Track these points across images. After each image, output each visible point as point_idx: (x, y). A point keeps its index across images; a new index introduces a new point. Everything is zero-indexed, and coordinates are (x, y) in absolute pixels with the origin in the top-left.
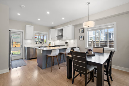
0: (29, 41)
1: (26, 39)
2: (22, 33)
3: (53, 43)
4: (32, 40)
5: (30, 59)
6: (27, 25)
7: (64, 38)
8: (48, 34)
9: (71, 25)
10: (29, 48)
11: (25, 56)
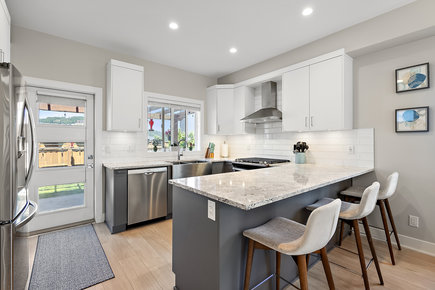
0: (122, 140)
1: (109, 128)
2: (90, 101)
3: (225, 147)
4: (135, 132)
5: (129, 227)
6: (113, 62)
7: (287, 124)
8: (202, 108)
9: (342, 51)
10: (121, 173)
11: (105, 211)
